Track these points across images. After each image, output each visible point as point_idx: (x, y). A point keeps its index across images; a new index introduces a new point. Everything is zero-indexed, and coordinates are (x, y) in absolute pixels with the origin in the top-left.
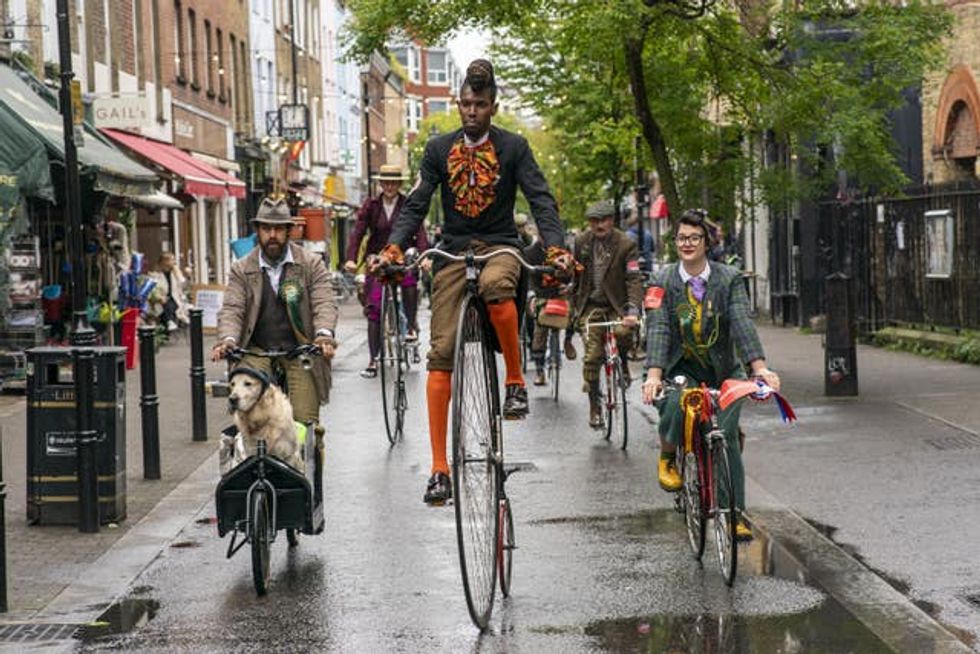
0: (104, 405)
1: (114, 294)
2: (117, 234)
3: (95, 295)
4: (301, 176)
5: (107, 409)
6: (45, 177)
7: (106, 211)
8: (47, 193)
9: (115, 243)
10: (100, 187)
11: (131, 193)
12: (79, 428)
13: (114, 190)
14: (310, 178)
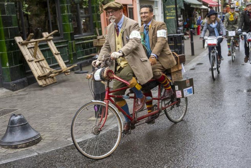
0: (179, 44)
1: (196, 23)
2: (196, 14)
3: (193, 23)
4: (232, 2)
5: (180, 45)
6: (183, 5)
7: (195, 10)
8: (183, 8)
9: (196, 15)
10: (191, 6)
11: (198, 7)
12: (175, 49)
13: (195, 7)
14: (234, 2)
